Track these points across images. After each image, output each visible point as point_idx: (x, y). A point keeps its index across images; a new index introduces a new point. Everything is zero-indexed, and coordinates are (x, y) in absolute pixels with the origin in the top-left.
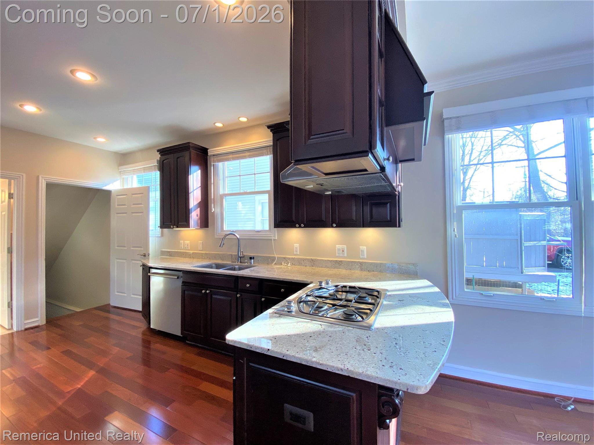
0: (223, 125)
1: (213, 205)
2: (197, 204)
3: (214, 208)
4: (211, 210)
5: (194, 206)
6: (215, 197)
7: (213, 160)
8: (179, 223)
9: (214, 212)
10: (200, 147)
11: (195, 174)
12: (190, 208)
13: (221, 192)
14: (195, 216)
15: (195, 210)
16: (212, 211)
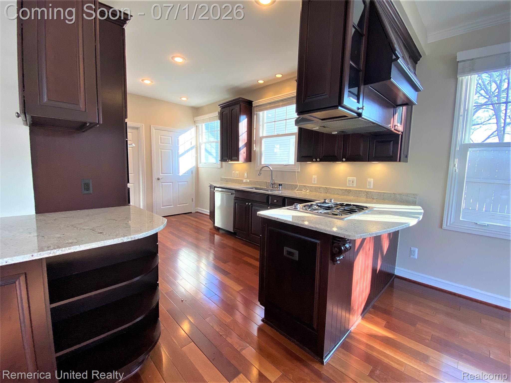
0: (264, 81)
1: (254, 145)
2: (244, 144)
3: (255, 147)
4: (254, 148)
5: (242, 146)
6: (256, 139)
7: (256, 110)
8: (233, 158)
9: (255, 150)
10: (247, 101)
11: (243, 122)
12: (240, 147)
13: (261, 135)
14: (243, 153)
15: (243, 149)
16: (254, 150)
